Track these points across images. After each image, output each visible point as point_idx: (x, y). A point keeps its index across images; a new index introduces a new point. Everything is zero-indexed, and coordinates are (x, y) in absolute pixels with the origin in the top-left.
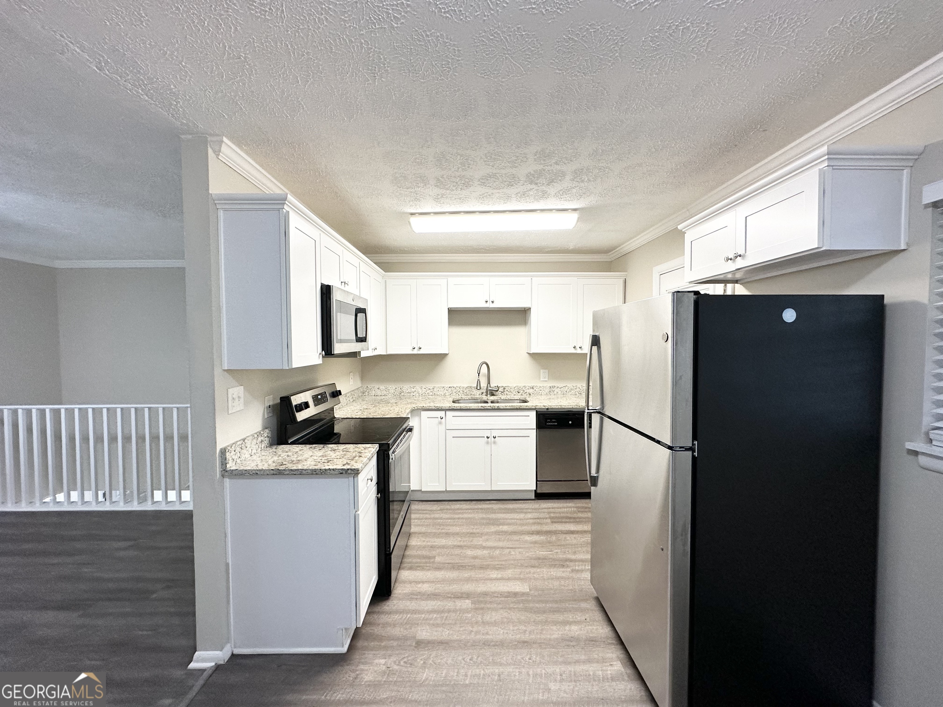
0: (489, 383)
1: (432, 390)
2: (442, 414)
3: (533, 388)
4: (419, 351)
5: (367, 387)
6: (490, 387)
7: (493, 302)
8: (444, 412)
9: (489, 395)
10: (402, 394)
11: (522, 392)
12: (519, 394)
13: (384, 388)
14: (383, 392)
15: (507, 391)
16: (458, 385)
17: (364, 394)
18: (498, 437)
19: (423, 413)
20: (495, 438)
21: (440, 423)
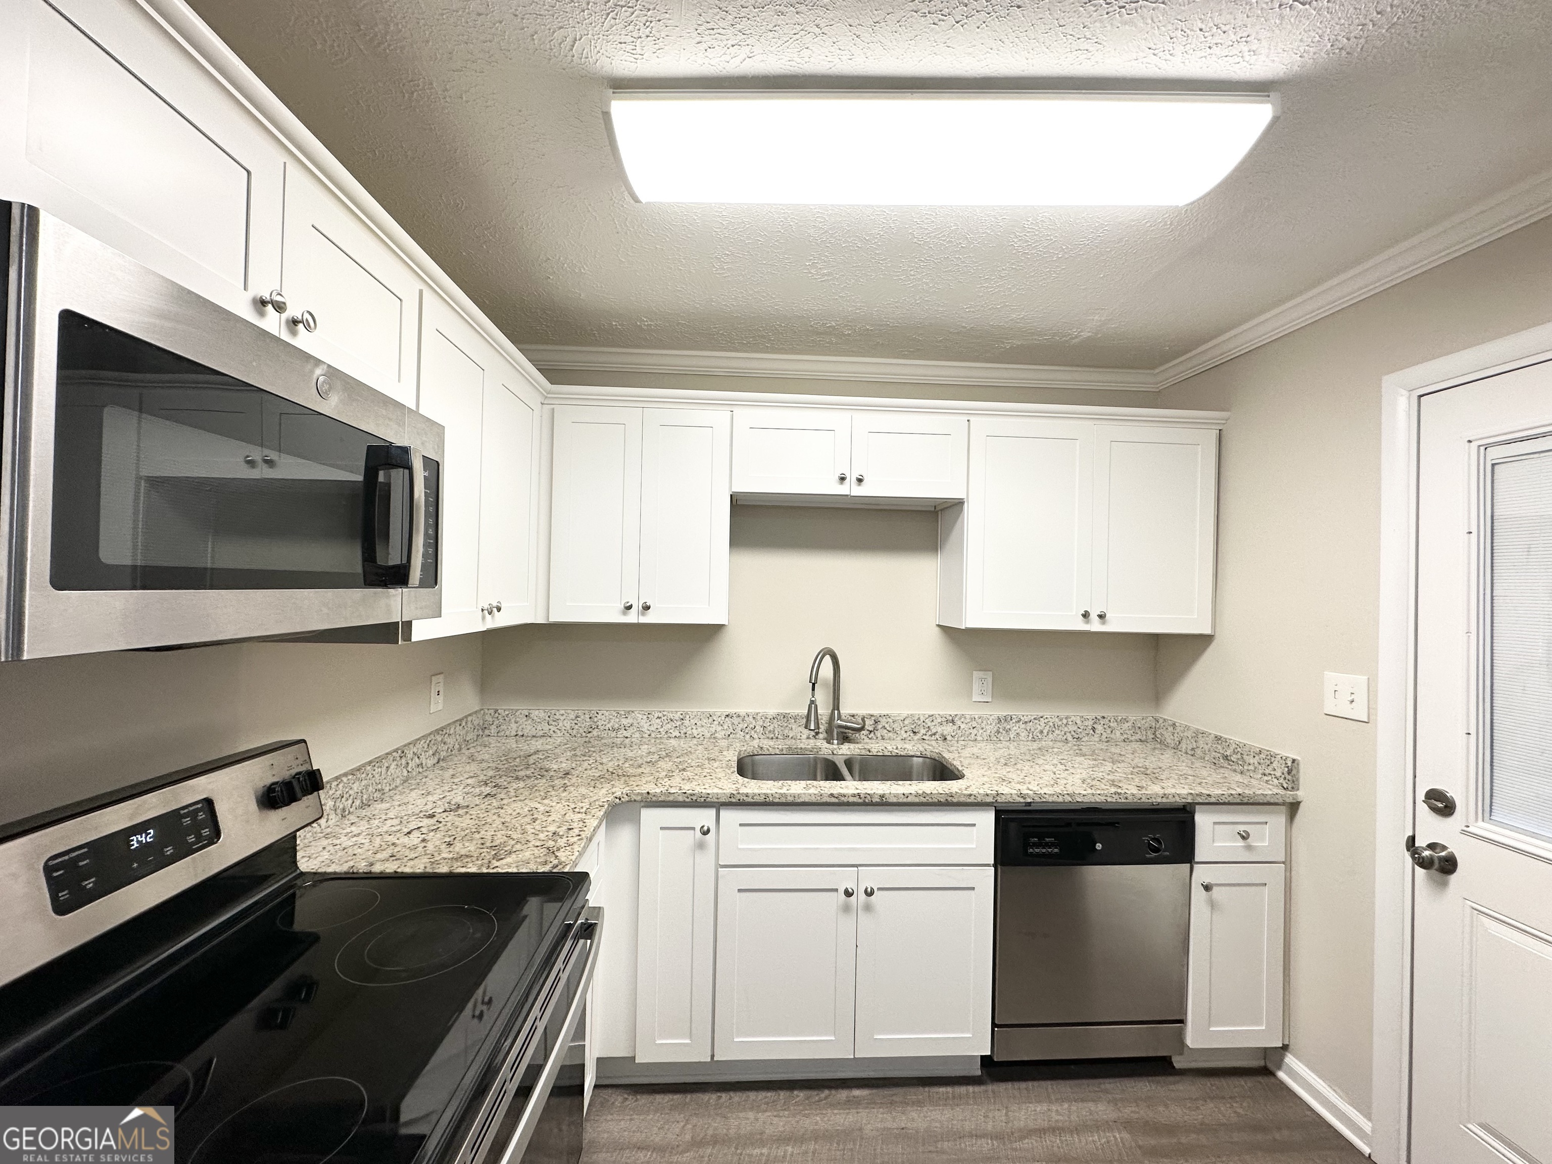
0: (836, 705)
1: (678, 723)
2: (706, 817)
3: (953, 722)
4: (643, 614)
5: (496, 711)
6: (839, 718)
7: (860, 481)
8: (713, 812)
9: (835, 742)
10: (595, 733)
11: (923, 731)
12: (916, 738)
13: (542, 714)
14: (539, 728)
15: (884, 727)
16: (751, 710)
17: (487, 732)
18: (879, 889)
19: (648, 815)
20: (869, 893)
21: (701, 846)
